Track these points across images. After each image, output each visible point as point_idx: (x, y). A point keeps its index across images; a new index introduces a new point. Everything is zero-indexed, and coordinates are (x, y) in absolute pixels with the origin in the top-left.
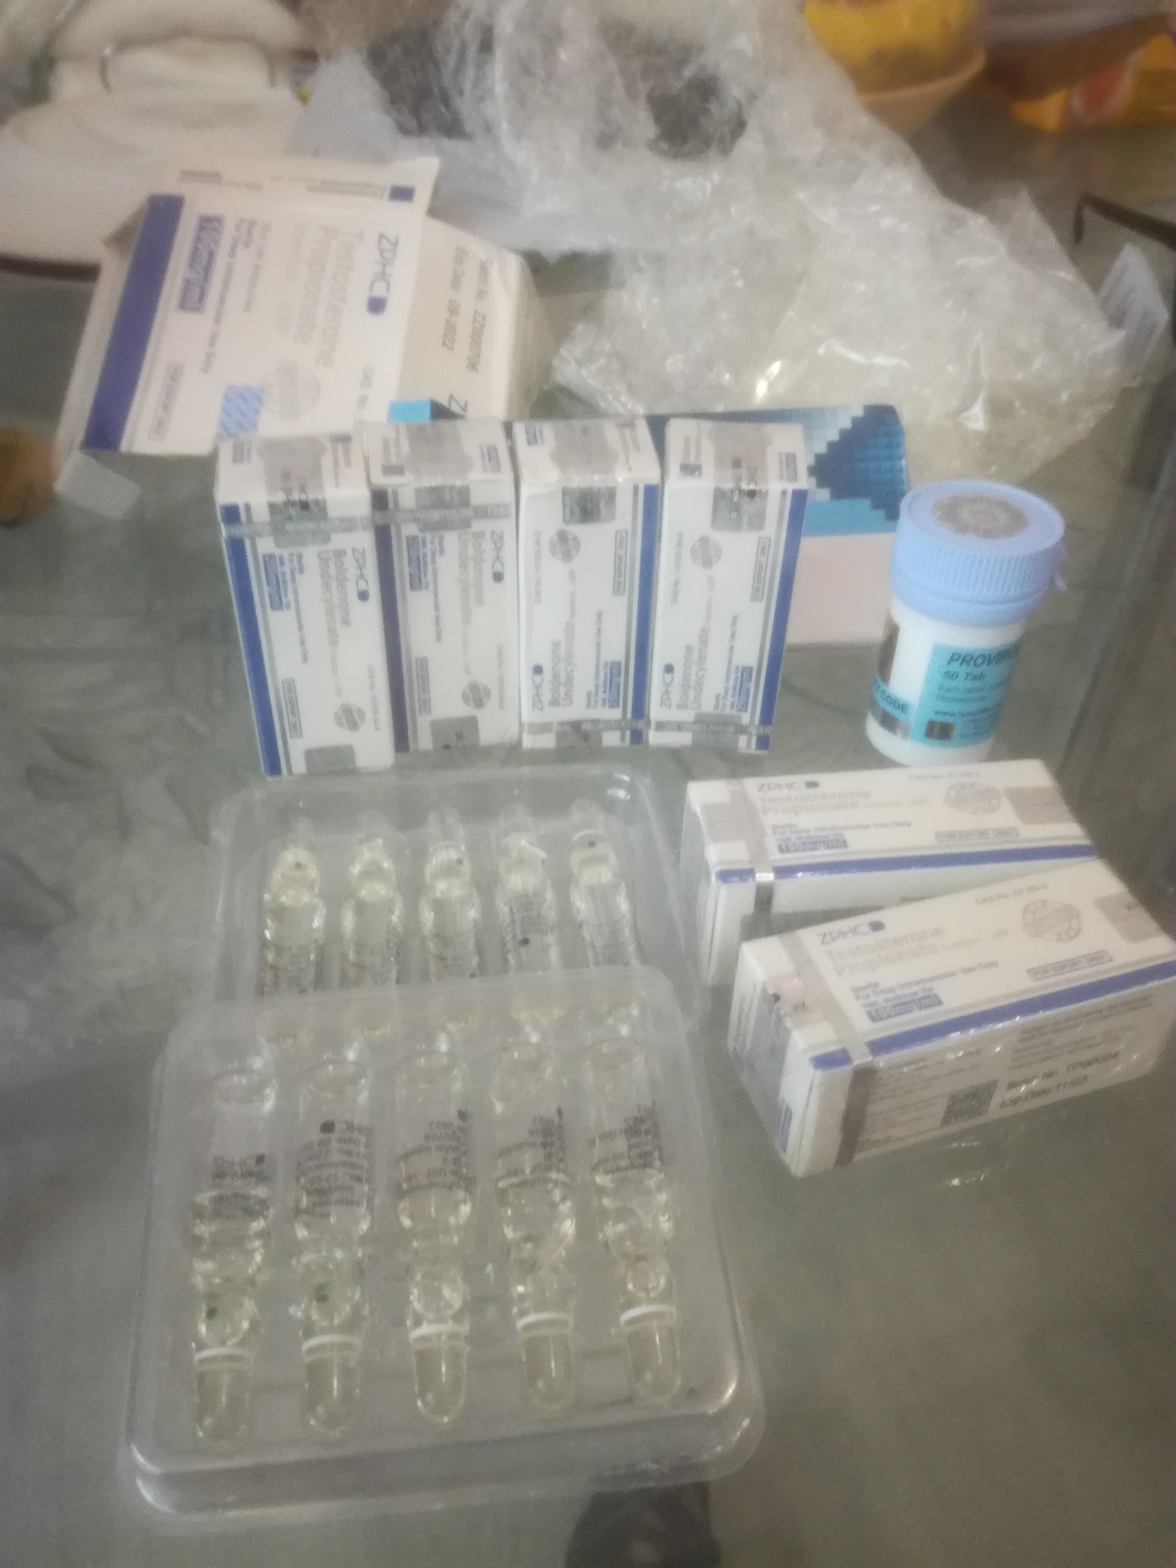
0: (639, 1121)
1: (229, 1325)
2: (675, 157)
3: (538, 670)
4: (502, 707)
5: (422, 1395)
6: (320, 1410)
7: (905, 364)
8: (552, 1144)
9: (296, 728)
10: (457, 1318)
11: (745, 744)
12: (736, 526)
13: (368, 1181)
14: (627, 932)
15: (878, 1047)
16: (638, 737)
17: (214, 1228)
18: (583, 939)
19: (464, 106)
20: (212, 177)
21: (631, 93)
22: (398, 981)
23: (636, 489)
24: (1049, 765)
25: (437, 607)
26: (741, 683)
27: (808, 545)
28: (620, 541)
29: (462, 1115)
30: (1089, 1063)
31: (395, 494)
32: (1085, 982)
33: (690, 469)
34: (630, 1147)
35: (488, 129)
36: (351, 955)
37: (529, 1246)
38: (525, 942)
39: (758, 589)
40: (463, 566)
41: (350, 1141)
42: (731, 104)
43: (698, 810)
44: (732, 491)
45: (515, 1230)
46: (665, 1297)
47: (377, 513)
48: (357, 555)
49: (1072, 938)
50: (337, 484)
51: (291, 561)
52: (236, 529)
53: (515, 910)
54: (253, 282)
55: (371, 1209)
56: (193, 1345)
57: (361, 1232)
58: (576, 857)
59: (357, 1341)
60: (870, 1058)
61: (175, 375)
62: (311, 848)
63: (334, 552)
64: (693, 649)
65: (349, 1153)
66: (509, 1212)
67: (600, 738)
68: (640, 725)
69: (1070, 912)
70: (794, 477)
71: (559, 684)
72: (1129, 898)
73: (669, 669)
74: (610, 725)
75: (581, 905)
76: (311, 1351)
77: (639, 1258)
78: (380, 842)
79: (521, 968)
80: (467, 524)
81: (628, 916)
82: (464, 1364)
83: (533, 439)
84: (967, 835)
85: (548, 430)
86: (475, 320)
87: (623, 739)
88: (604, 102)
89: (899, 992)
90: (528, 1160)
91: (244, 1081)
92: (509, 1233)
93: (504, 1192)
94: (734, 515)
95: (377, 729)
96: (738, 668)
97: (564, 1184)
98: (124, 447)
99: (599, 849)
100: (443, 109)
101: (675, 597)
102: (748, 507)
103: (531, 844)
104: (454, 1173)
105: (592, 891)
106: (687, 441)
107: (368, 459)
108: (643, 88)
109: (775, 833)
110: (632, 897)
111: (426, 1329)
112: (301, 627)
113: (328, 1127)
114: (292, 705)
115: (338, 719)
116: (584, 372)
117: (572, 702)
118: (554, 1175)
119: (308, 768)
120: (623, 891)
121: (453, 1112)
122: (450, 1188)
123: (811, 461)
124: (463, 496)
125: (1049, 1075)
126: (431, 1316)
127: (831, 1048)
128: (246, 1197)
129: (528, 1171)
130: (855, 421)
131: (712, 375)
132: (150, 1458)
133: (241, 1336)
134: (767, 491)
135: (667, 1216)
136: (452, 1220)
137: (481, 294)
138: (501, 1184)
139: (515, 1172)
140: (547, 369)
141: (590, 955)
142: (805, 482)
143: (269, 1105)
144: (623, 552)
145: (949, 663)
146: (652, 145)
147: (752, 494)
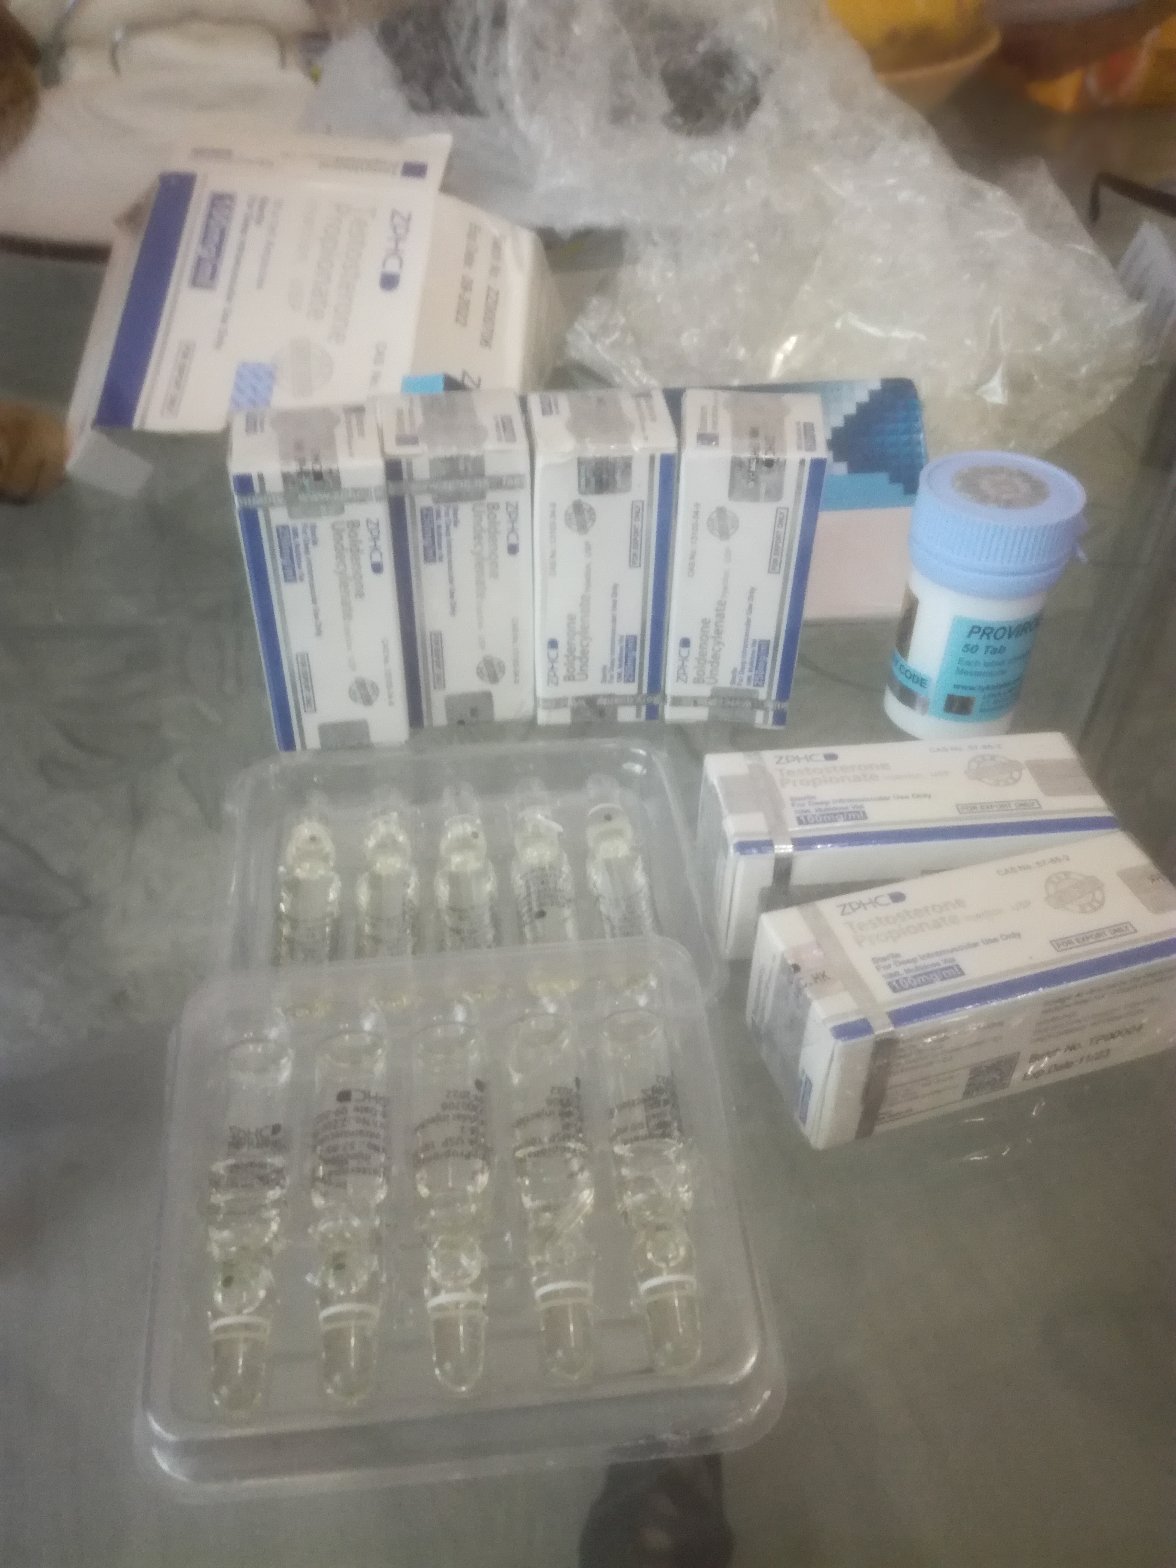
0: (656, 1090)
1: (245, 1294)
2: (689, 133)
3: (553, 644)
4: (516, 681)
5: (440, 1364)
6: (337, 1378)
7: (922, 337)
8: (569, 1114)
9: (310, 703)
10: (476, 1287)
11: (762, 719)
12: (754, 496)
13: (384, 1150)
14: (644, 906)
15: (900, 1017)
16: (653, 712)
17: (229, 1196)
18: (600, 913)
19: (478, 83)
20: (223, 155)
21: (645, 68)
22: (414, 952)
23: (652, 459)
24: (1071, 738)
25: (451, 580)
26: (758, 657)
27: (826, 519)
28: (636, 512)
29: (480, 1085)
30: (1113, 1036)
31: (409, 464)
32: (1106, 953)
33: (707, 439)
34: (648, 1119)
35: (501, 105)
36: (367, 929)
37: (548, 1215)
38: (542, 914)
39: (775, 561)
40: (478, 537)
41: (366, 1110)
42: (746, 78)
43: (716, 782)
44: (750, 461)
45: (533, 1199)
46: (685, 1266)
47: (391, 485)
48: (371, 526)
49: (1095, 909)
50: (351, 455)
51: (304, 532)
52: (249, 500)
53: (531, 884)
54: (265, 261)
55: (388, 1179)
56: (209, 1313)
57: (378, 1201)
58: (592, 832)
59: (375, 1310)
60: (891, 1029)
61: (187, 351)
62: (325, 820)
63: (348, 523)
64: (709, 622)
65: (365, 1122)
66: (527, 1182)
67: (615, 714)
68: (656, 700)
69: (1093, 884)
70: (811, 447)
71: (574, 658)
72: (1153, 870)
73: (685, 643)
74: (625, 700)
75: (597, 878)
76: (329, 1319)
77: (659, 1228)
78: (395, 815)
79: (536, 940)
80: (480, 495)
81: (646, 890)
82: (483, 1334)
83: (547, 409)
84: (989, 806)
85: (563, 401)
86: (488, 296)
87: (638, 714)
88: (618, 76)
89: (921, 963)
90: (546, 1129)
91: (260, 1050)
92: (528, 1202)
93: (522, 1161)
94: (752, 484)
95: (391, 704)
96: (755, 641)
97: (582, 1154)
98: (136, 424)
99: (615, 824)
100: (455, 85)
101: (691, 569)
102: (766, 478)
103: (547, 817)
104: (472, 1142)
105: (609, 866)
106: (703, 411)
107: (382, 430)
108: (657, 63)
109: (793, 805)
110: (648, 870)
111: (443, 1298)
112: (314, 600)
113: (344, 1096)
114: (306, 679)
115: (352, 696)
116: (598, 347)
117: (587, 677)
118: (572, 1145)
119: (322, 745)
120: (639, 864)
121: (470, 1084)
122: (468, 1156)
123: (829, 436)
124: (476, 468)
125: (1072, 1048)
126: (449, 1284)
127: (852, 1018)
128: (263, 1165)
129: (546, 1140)
130: (873, 394)
131: (728, 350)
132: (166, 1426)
133: (257, 1304)
134: (785, 461)
135: (686, 1187)
136: (470, 1189)
137: (495, 271)
138: (519, 1154)
139: (532, 1142)
140: (560, 345)
141: (607, 928)
142: (822, 452)
143: (285, 1075)
144: (638, 524)
145: (969, 636)
146: (667, 120)
147: (769, 463)
